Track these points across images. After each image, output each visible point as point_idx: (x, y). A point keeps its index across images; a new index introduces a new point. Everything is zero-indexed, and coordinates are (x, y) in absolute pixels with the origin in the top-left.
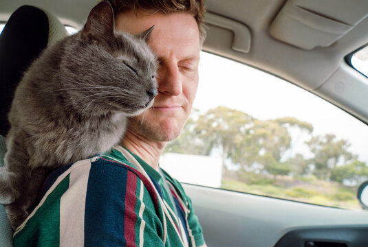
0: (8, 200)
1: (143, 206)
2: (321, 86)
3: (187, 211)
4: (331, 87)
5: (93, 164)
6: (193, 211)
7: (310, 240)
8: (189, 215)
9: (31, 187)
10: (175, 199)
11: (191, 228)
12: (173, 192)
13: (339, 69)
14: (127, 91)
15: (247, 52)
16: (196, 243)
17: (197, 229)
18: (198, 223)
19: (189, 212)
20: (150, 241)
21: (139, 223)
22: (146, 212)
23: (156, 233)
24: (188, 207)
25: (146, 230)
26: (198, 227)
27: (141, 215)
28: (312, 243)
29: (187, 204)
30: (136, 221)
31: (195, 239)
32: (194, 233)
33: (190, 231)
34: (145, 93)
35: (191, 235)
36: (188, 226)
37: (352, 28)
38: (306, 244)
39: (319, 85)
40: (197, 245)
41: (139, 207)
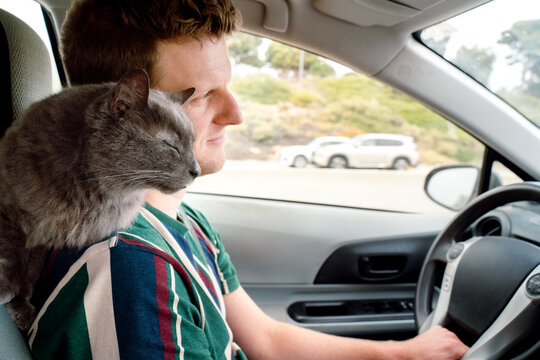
0: (8, 298)
1: (177, 298)
2: (381, 72)
3: (216, 251)
4: (394, 72)
5: (112, 249)
6: (223, 249)
7: (365, 255)
8: (219, 255)
9: (30, 272)
10: (201, 239)
11: (222, 271)
12: (197, 232)
13: (404, 49)
14: (167, 173)
15: (284, 31)
16: (229, 288)
17: (230, 271)
18: (230, 263)
19: (219, 251)
21: (175, 319)
22: (181, 304)
23: (193, 324)
24: (217, 246)
25: (183, 324)
26: (231, 266)
27: (175, 309)
28: (367, 259)
29: (215, 242)
30: (171, 318)
31: (228, 284)
32: (225, 276)
33: (221, 274)
34: (188, 174)
35: (222, 279)
36: (219, 269)
37: (420, 13)
38: (360, 258)
39: (379, 70)
40: (231, 290)
41: (172, 301)
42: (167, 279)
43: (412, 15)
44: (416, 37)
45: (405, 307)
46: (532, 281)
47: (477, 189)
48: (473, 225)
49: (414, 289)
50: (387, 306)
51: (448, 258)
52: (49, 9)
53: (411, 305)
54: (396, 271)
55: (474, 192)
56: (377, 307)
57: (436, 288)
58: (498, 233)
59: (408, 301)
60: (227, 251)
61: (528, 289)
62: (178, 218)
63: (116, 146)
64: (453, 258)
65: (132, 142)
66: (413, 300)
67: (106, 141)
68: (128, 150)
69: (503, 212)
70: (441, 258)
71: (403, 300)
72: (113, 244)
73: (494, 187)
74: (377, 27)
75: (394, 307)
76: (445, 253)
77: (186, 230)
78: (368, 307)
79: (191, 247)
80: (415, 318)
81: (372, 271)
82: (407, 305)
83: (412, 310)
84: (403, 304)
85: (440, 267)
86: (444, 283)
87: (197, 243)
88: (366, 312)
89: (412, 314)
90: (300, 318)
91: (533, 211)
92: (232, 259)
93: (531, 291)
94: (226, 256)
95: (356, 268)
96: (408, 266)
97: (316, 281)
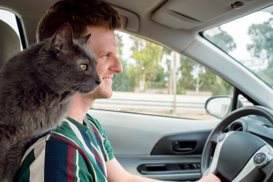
1: (78, 168)
2: (184, 51)
3: (103, 139)
5: (47, 142)
6: (107, 139)
7: (176, 141)
10: (96, 133)
11: (106, 149)
12: (94, 129)
13: (195, 40)
15: (137, 30)
17: (110, 150)
18: (110, 145)
19: (104, 139)
21: (76, 180)
24: (104, 136)
26: (110, 147)
27: (77, 174)
28: (177, 143)
29: (103, 134)
30: (74, 179)
31: (109, 156)
32: (108, 152)
33: (105, 151)
35: (106, 153)
36: (104, 148)
37: (202, 24)
38: (173, 143)
39: (182, 50)
40: (110, 159)
41: (76, 170)
42: (74, 158)
43: (199, 25)
44: (201, 34)
45: (196, 167)
46: (256, 157)
47: (231, 108)
48: (229, 126)
49: (200, 158)
50: (187, 166)
51: (218, 141)
52: (19, 17)
53: (199, 166)
54: (191, 149)
55: (229, 109)
56: (182, 167)
57: (211, 157)
58: (241, 130)
59: (197, 164)
60: (108, 139)
61: (254, 160)
62: (84, 123)
64: (220, 141)
66: (200, 163)
69: (243, 120)
70: (214, 140)
71: (195, 163)
72: (47, 139)
73: (239, 107)
74: (182, 30)
75: (191, 167)
76: (216, 138)
77: (87, 129)
78: (177, 167)
80: (201, 172)
81: (179, 149)
82: (197, 166)
83: (199, 168)
84: (195, 165)
85: (214, 145)
86: (215, 153)
88: (177, 169)
89: (199, 170)
90: (143, 172)
91: (258, 119)
92: (111, 144)
93: (256, 162)
94: (108, 142)
95: (171, 147)
96: (197, 146)
97: (152, 154)
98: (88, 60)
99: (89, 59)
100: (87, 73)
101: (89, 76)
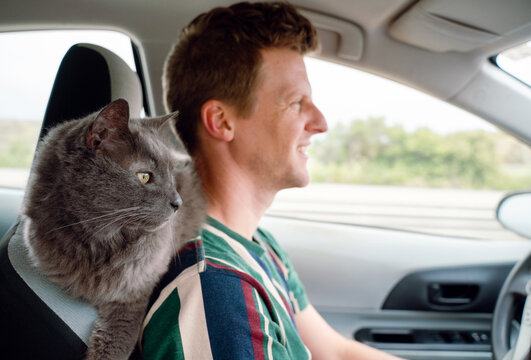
2: (455, 96)
3: (286, 271)
6: (292, 268)
7: (435, 283)
8: (289, 274)
13: (480, 75)
15: (358, 58)
17: (299, 290)
20: (278, 354)
24: (287, 266)
27: (267, 332)
28: (437, 287)
31: (299, 302)
35: (292, 298)
37: (498, 38)
38: (430, 287)
39: (453, 95)
40: (301, 309)
41: (263, 323)
43: (490, 41)
44: (492, 61)
45: (477, 338)
49: (490, 321)
50: (458, 337)
51: (528, 290)
52: (138, 43)
53: (485, 336)
54: (466, 300)
56: (447, 337)
57: (515, 323)
59: (480, 333)
62: (254, 240)
63: (88, 181)
65: (103, 176)
66: (489, 333)
67: (79, 177)
68: (100, 185)
70: (520, 290)
71: (475, 331)
72: (202, 270)
74: (453, 53)
75: (466, 337)
76: (524, 285)
77: (263, 251)
78: (437, 336)
79: (268, 268)
80: (492, 350)
81: (443, 300)
82: (480, 336)
83: (489, 341)
84: (475, 335)
85: (519, 300)
86: (524, 317)
87: (272, 264)
88: (435, 341)
89: (488, 347)
94: (295, 275)
95: (424, 296)
96: (481, 296)
97: (385, 307)
98: (153, 163)
99: (155, 160)
100: (151, 187)
101: (157, 194)
